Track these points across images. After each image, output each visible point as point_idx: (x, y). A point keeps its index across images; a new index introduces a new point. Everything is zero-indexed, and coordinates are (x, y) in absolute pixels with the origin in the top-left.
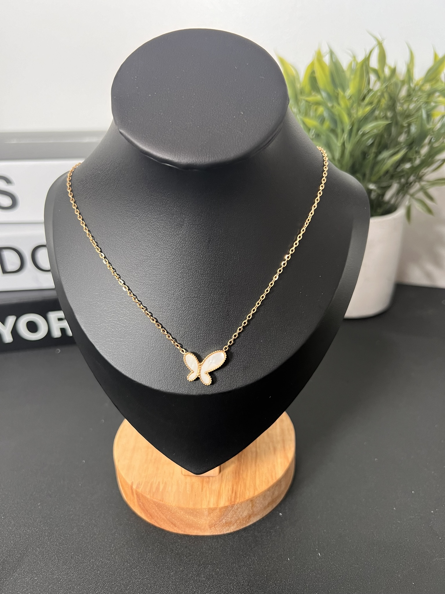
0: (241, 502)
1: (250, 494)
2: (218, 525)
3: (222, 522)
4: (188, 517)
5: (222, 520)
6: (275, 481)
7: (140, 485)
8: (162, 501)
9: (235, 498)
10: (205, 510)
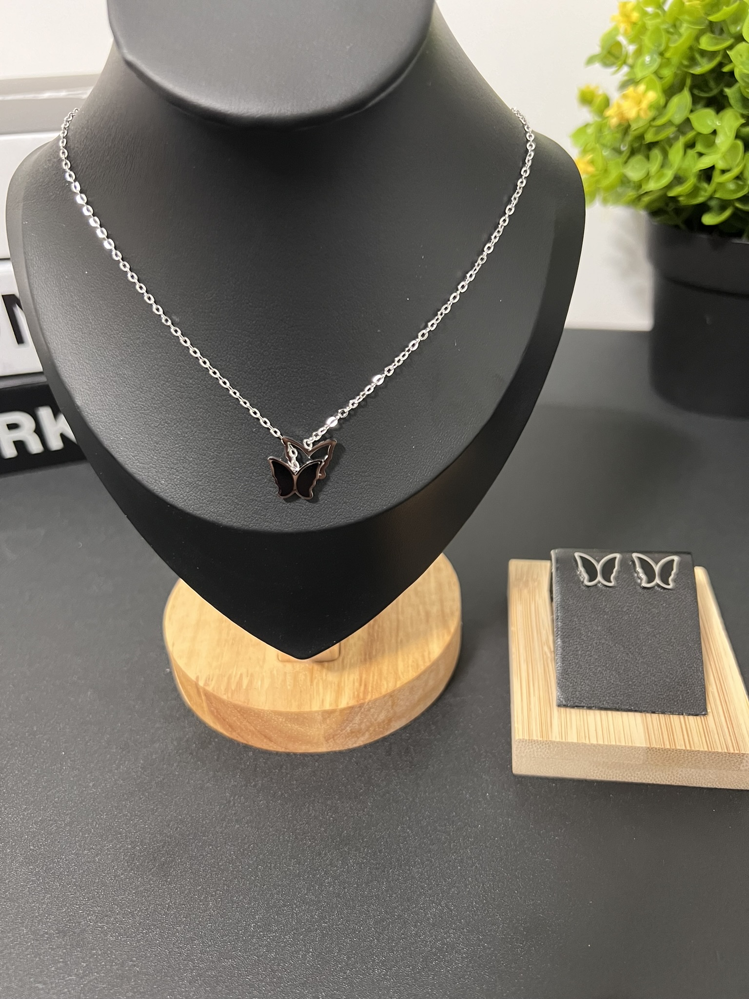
0: (374, 699)
1: (387, 686)
2: (339, 736)
3: (346, 731)
4: (290, 725)
5: (346, 728)
6: (428, 664)
7: (210, 680)
8: (248, 704)
9: (365, 692)
10: (316, 714)
